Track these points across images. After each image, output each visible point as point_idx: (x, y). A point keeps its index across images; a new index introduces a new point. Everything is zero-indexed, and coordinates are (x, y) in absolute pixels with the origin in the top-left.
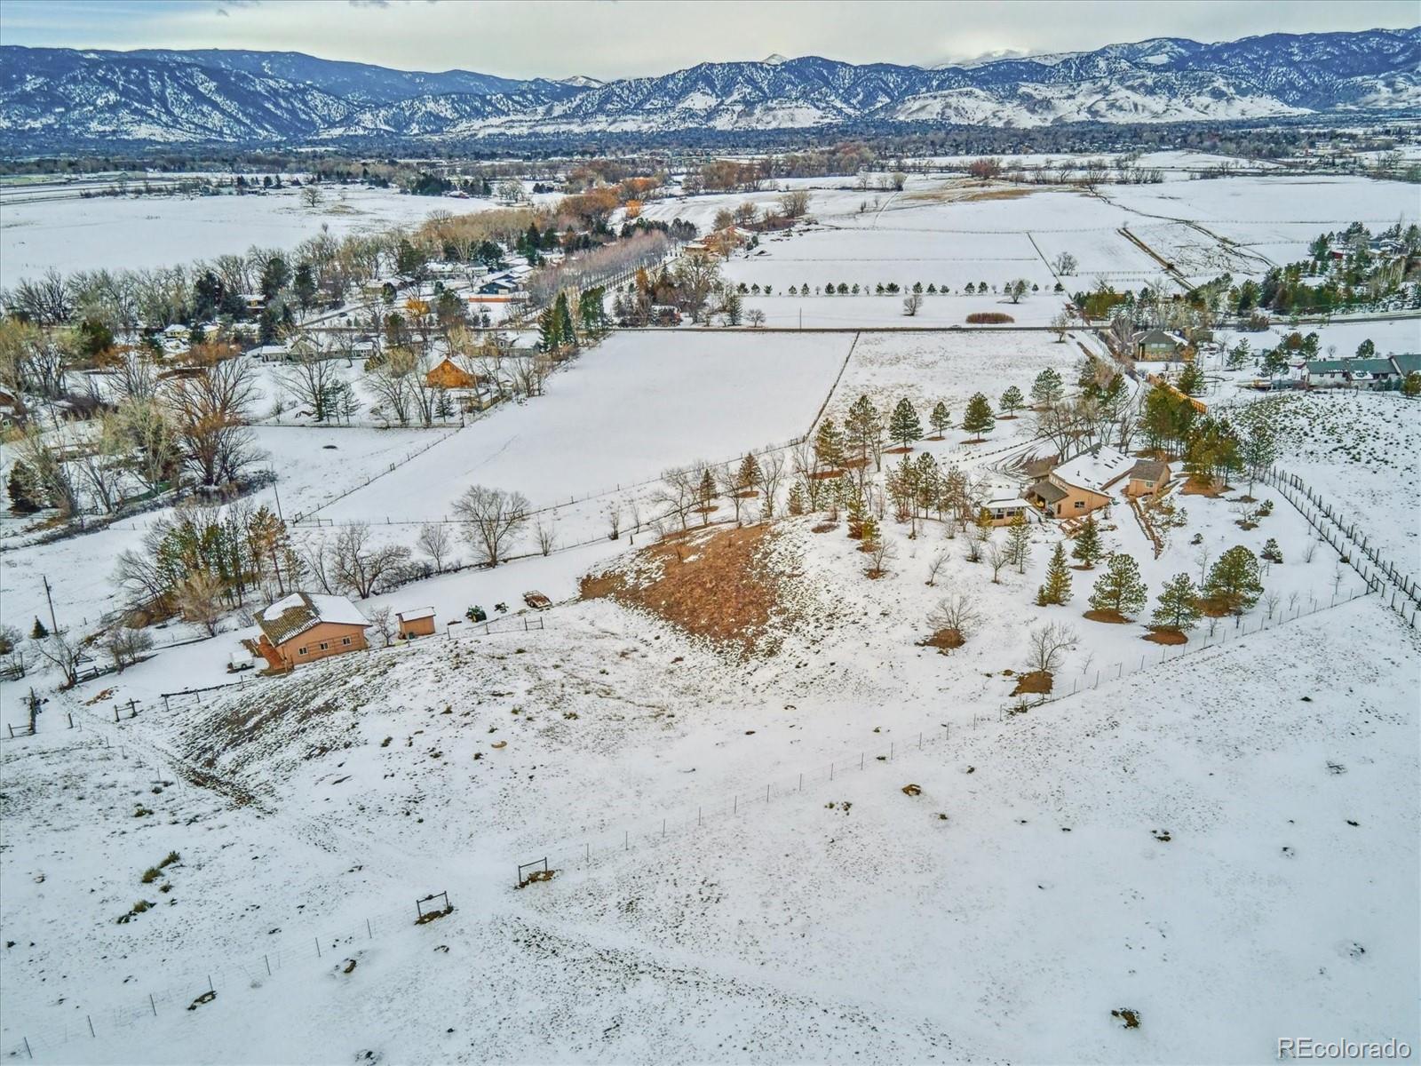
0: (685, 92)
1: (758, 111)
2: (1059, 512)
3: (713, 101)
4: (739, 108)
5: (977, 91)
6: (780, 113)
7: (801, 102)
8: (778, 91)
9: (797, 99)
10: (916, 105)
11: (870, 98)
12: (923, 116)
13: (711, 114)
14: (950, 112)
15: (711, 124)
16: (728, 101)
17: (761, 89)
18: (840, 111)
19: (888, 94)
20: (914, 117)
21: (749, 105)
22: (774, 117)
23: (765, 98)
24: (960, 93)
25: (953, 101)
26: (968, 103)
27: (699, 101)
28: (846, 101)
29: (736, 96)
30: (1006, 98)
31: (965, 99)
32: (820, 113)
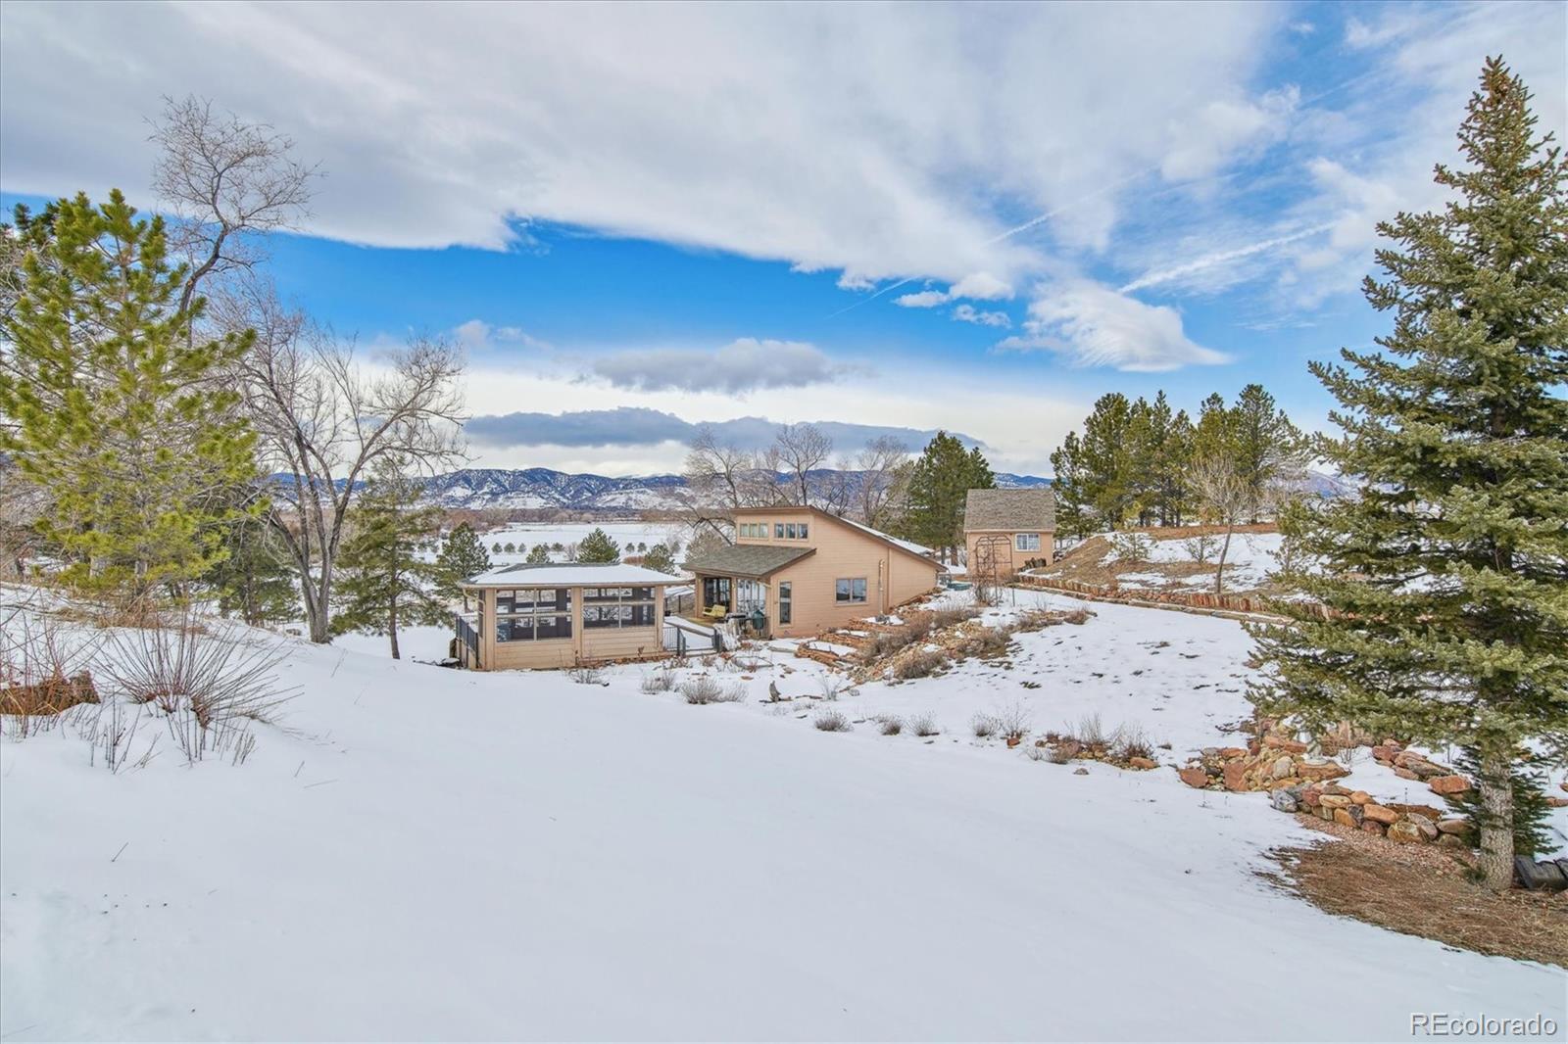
0: (449, 486)
1: (501, 499)
2: (785, 619)
3: (469, 492)
4: (487, 497)
5: (649, 491)
6: (516, 501)
7: (531, 494)
8: (515, 488)
9: (528, 492)
10: (610, 498)
11: (578, 493)
12: (613, 504)
13: (467, 500)
14: (631, 503)
15: (467, 506)
16: (480, 492)
17: (504, 486)
18: (558, 500)
19: (591, 492)
20: (608, 504)
21: (494, 495)
22: (512, 503)
23: (507, 491)
24: (638, 492)
25: (633, 496)
26: (642, 497)
27: (459, 492)
28: (563, 495)
29: (486, 490)
30: (666, 495)
31: (641, 495)
32: (544, 501)
